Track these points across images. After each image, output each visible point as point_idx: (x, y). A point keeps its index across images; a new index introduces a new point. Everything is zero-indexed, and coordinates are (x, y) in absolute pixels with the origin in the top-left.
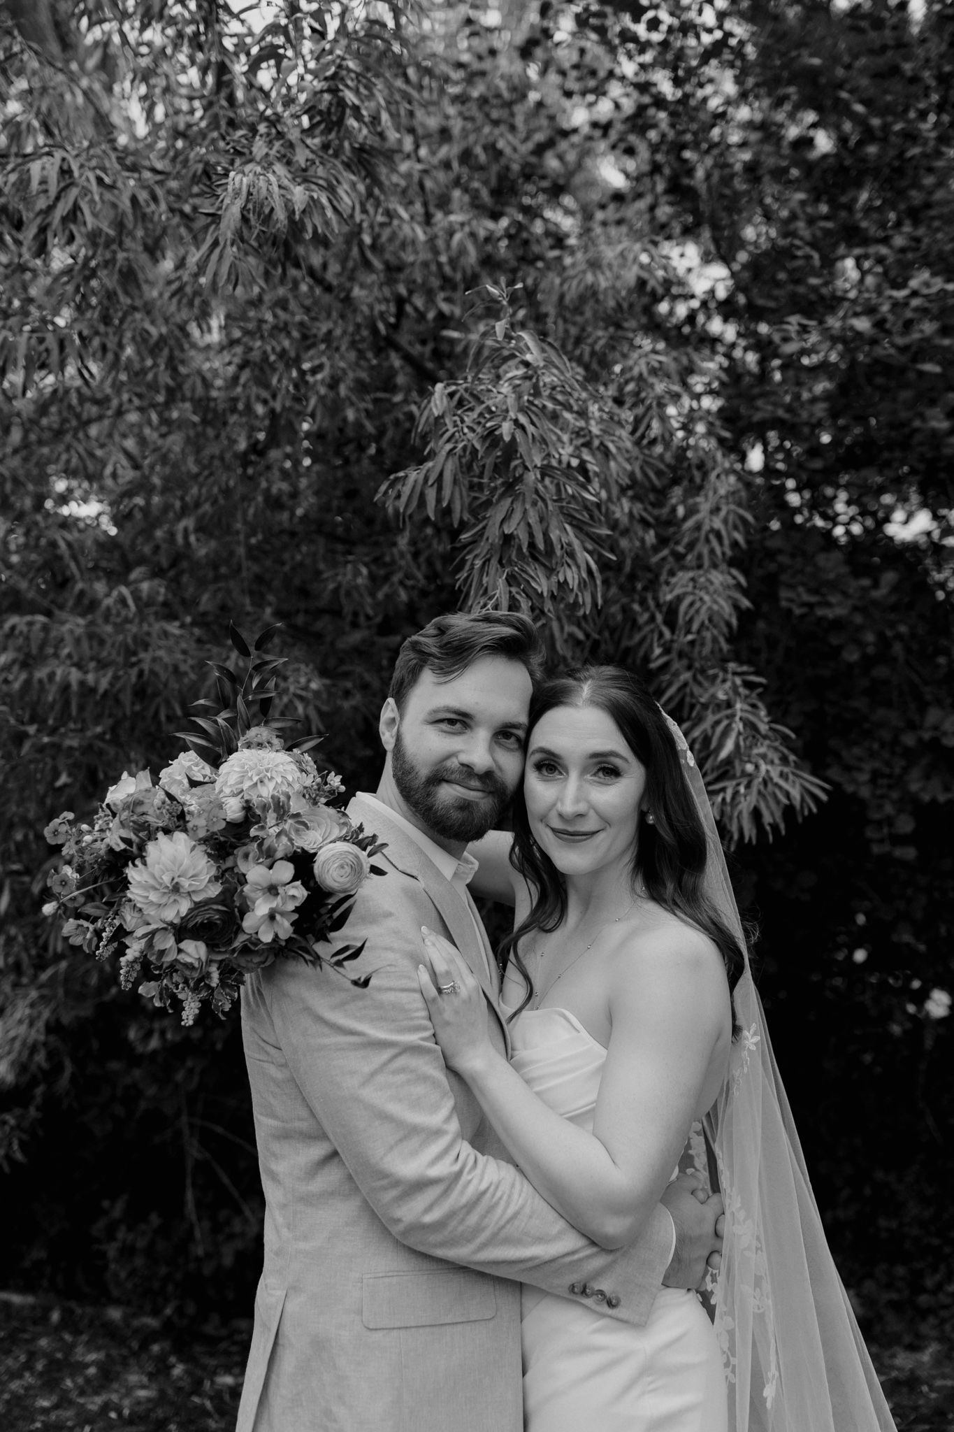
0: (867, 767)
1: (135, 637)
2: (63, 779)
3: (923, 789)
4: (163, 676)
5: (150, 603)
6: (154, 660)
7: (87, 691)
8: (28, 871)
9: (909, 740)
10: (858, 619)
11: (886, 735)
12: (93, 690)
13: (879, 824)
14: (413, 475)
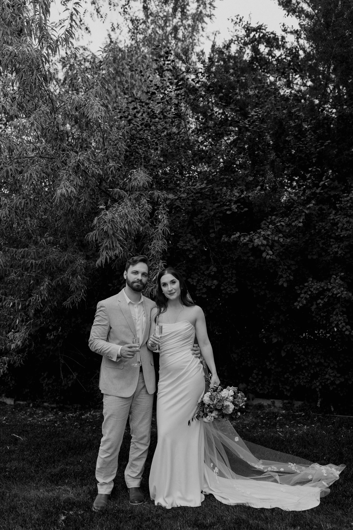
0: (197, 279)
1: (46, 252)
2: (32, 282)
3: (208, 283)
4: (51, 261)
5: (49, 243)
6: (49, 257)
7: (36, 264)
8: (25, 300)
9: (206, 273)
10: (192, 249)
11: (202, 272)
12: (37, 264)
13: (199, 290)
14: (91, 234)
